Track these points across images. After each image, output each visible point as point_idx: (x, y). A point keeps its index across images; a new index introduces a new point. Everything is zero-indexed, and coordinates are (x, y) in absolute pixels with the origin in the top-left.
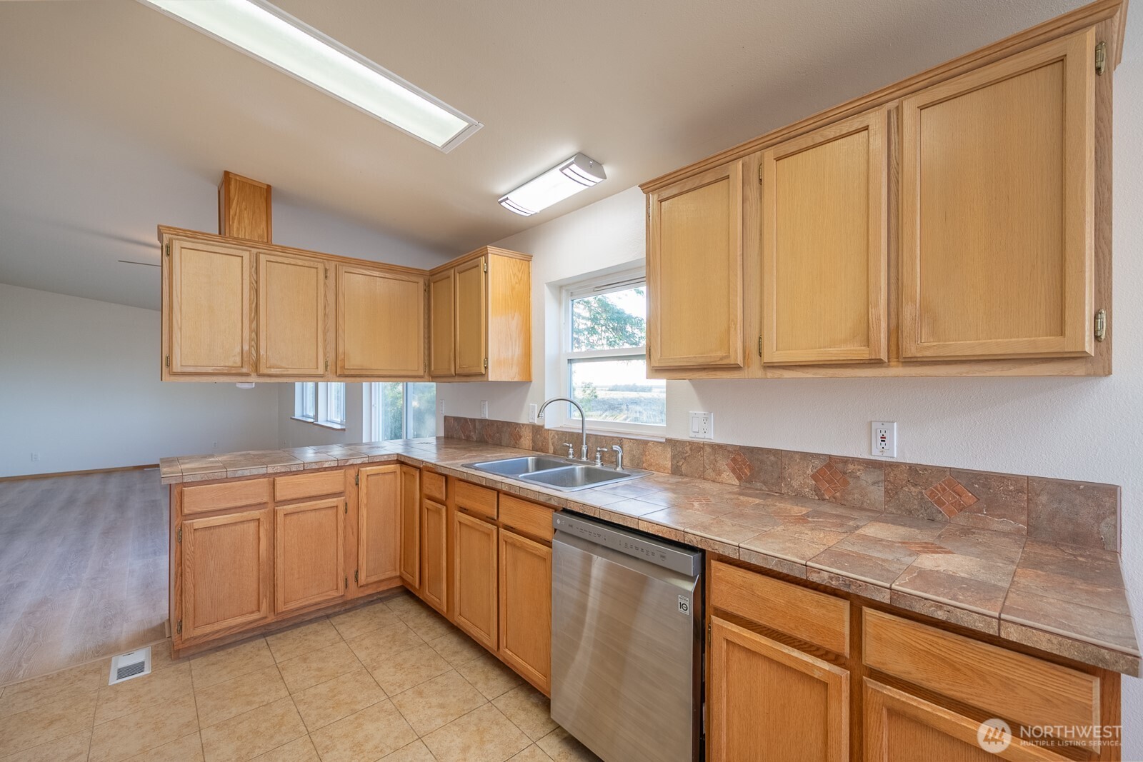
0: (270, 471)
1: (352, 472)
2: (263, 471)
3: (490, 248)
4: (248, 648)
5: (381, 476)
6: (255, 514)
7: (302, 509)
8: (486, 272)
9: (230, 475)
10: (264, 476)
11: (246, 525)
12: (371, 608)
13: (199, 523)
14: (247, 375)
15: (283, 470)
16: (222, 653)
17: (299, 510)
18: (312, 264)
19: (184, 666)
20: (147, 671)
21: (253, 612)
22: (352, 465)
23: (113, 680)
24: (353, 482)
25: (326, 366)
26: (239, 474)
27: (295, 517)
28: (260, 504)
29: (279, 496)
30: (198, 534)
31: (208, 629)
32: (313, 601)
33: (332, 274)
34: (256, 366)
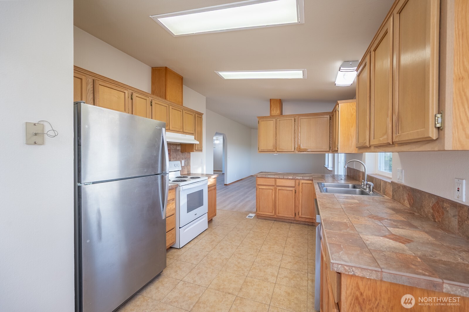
0: (275, 177)
1: (297, 181)
2: (273, 177)
3: (339, 102)
4: (270, 222)
5: (306, 184)
6: (271, 188)
7: (283, 189)
8: (338, 111)
9: (266, 177)
10: (274, 178)
11: (270, 190)
12: (303, 226)
13: (260, 187)
14: (274, 152)
15: (278, 177)
16: (265, 220)
17: (282, 189)
18: (290, 118)
19: (258, 220)
20: (252, 218)
21: (271, 213)
22: (297, 179)
23: (247, 217)
24: (298, 184)
25: (295, 148)
26: (268, 177)
27: (281, 191)
28: (273, 185)
29: (277, 185)
30: (260, 189)
31: (262, 213)
32: (286, 216)
33: (296, 120)
34: (276, 149)
